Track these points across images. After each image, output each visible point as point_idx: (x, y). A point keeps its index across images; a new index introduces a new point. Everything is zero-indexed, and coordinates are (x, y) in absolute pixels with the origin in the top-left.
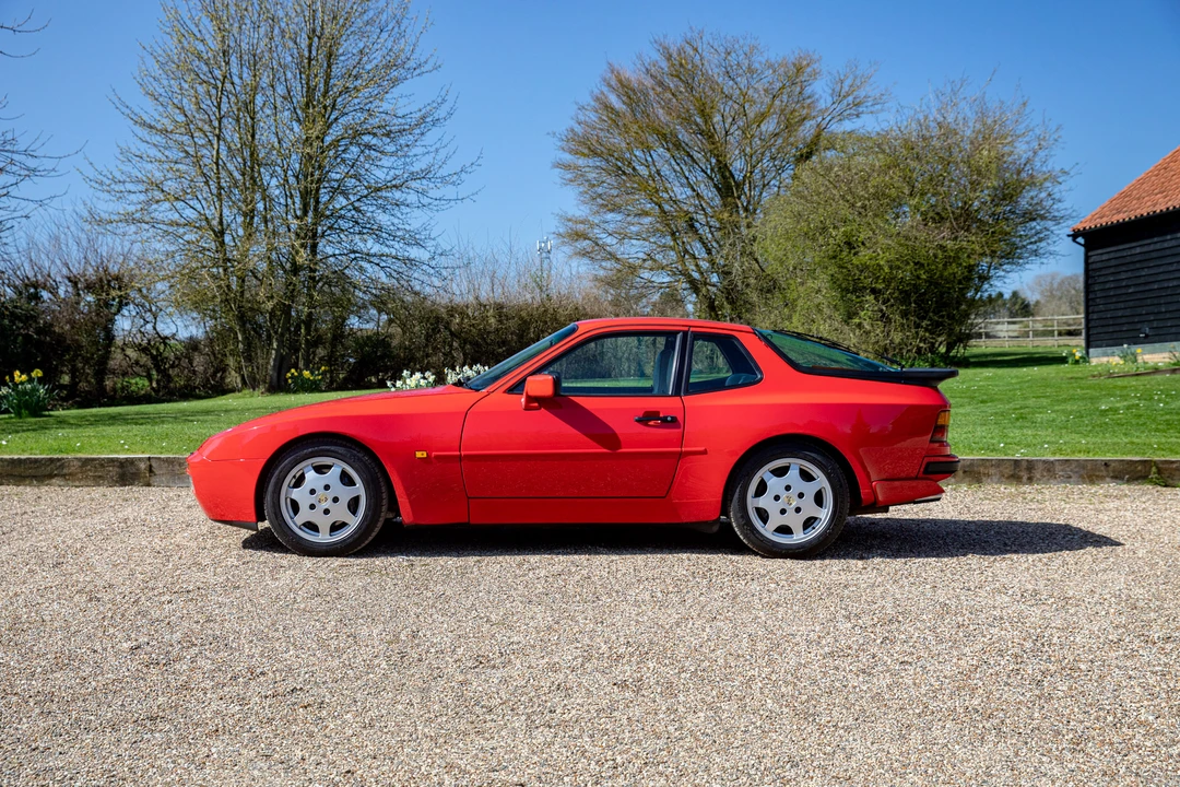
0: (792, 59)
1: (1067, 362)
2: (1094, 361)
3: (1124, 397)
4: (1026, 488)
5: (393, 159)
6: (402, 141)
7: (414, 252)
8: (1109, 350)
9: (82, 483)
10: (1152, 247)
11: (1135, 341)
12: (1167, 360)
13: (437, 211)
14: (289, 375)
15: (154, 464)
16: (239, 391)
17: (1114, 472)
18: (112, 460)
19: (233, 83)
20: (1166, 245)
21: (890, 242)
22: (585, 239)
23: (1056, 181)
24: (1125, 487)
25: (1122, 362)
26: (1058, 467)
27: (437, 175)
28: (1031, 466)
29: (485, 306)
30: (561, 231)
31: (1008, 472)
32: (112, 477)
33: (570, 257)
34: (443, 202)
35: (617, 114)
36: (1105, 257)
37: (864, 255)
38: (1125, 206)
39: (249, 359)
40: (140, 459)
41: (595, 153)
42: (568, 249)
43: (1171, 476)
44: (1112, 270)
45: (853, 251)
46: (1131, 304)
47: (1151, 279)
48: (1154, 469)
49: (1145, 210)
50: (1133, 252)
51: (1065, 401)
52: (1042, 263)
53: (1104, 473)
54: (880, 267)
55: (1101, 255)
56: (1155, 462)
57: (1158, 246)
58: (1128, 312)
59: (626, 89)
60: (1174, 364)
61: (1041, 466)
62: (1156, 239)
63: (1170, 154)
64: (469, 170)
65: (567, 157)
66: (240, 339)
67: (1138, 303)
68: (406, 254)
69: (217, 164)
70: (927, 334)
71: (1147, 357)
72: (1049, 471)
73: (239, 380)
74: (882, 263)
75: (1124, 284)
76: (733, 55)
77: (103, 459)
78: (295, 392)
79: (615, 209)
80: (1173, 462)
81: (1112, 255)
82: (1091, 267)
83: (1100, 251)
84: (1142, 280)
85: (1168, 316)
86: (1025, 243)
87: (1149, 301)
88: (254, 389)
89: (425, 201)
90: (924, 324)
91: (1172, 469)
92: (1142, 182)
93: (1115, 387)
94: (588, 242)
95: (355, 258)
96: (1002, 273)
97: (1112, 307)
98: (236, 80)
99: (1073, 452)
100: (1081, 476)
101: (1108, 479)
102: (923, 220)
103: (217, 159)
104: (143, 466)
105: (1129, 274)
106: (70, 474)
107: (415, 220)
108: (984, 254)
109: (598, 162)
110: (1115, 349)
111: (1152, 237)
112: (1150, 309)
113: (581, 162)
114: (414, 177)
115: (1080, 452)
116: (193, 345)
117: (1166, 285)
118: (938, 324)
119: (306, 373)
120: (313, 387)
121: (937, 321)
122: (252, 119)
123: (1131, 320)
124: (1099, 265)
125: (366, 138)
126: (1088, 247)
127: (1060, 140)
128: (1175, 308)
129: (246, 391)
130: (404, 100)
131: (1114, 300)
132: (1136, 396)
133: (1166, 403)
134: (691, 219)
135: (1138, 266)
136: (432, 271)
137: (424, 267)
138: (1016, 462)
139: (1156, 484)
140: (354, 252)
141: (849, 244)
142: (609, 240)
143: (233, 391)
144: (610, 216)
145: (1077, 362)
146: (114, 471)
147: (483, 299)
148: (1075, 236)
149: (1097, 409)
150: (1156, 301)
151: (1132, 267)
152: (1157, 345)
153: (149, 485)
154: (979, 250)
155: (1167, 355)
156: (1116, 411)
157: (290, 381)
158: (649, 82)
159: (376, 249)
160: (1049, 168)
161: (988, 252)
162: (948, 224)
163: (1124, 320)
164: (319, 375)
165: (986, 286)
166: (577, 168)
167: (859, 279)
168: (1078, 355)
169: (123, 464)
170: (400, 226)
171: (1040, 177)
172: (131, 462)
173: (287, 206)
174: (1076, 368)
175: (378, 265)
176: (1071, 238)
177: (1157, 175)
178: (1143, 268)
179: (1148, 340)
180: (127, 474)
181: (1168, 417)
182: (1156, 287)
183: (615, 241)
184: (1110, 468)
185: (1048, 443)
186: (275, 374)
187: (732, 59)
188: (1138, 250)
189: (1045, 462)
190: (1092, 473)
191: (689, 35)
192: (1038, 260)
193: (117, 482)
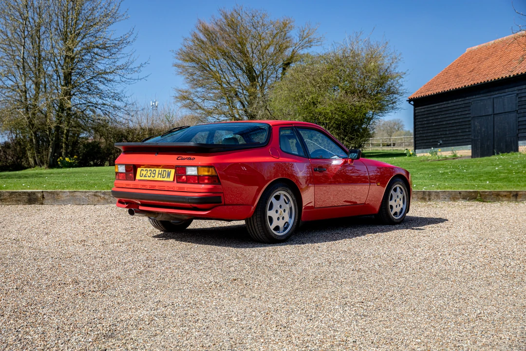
0: (282, 20)
1: (406, 156)
2: (418, 155)
3: (446, 168)
4: (429, 203)
5: (106, 60)
6: (112, 52)
7: (118, 103)
8: (424, 150)
9: (10, 203)
10: (443, 106)
11: (436, 146)
12: (451, 154)
13: (129, 84)
14: (59, 160)
15: (45, 194)
16: (33, 167)
17: (463, 196)
18: (25, 193)
19: (29, 21)
20: (449, 105)
21: (332, 102)
22: (188, 99)
23: (401, 77)
24: (467, 202)
25: (430, 155)
26: (441, 194)
27: (129, 68)
28: (430, 194)
29: (144, 130)
30: (177, 95)
31: (421, 196)
32: (24, 201)
33: (180, 108)
34: (132, 80)
35: (203, 42)
36: (423, 110)
37: (320, 108)
38: (431, 88)
39: (38, 152)
40: (38, 192)
41: (192, 60)
42: (179, 104)
43: (485, 198)
44: (426, 116)
45: (315, 106)
46: (434, 130)
47: (443, 120)
48: (479, 195)
49: (440, 90)
50: (435, 108)
51: (422, 169)
52: (396, 112)
53: (459, 197)
54: (328, 113)
55: (420, 109)
56: (479, 192)
57: (445, 106)
58: (432, 134)
59: (207, 32)
60: (454, 156)
61: (434, 194)
62: (444, 103)
63: (448, 66)
64: (144, 65)
65: (180, 62)
66: (34, 143)
67: (437, 130)
68: (114, 104)
69: (23, 59)
70: (347, 143)
71: (442, 153)
72: (437, 196)
73: (33, 163)
74: (328, 111)
75: (431, 122)
76: (256, 17)
77: (20, 192)
78: (62, 168)
79: (202, 86)
80: (486, 192)
81: (426, 109)
82: (416, 114)
83: (420, 108)
84: (439, 120)
85: (450, 135)
86: (388, 104)
87: (442, 129)
88: (41, 166)
89: (124, 79)
90: (346, 139)
91: (486, 195)
92: (438, 78)
93: (438, 164)
94: (188, 101)
95: (89, 106)
96: (378, 117)
97: (426, 131)
98: (31, 20)
99: (445, 188)
100: (450, 198)
101: (461, 199)
102: (346, 93)
103: (23, 57)
104: (39, 195)
105: (433, 118)
106: (4, 199)
107: (118, 88)
108: (372, 109)
109: (194, 64)
110: (427, 149)
111: (444, 102)
112: (442, 133)
113: (186, 64)
114: (118, 68)
115: (448, 188)
116: (6, 146)
117: (449, 122)
118: (352, 139)
119: (67, 159)
120: (70, 165)
121: (352, 137)
122: (39, 39)
123: (434, 137)
124: (420, 114)
125: (96, 50)
126: (415, 106)
127: (401, 59)
128: (453, 132)
129: (37, 167)
130: (112, 33)
131: (427, 129)
132: (450, 168)
133: (466, 170)
134: (236, 91)
135: (437, 114)
136: (126, 112)
137: (122, 110)
138: (424, 192)
139: (480, 201)
140: (90, 103)
141: (314, 103)
142: (199, 101)
143: (30, 167)
144: (199, 89)
145: (410, 155)
146: (26, 197)
147: (143, 126)
148: (410, 101)
149: (439, 172)
150: (445, 129)
151: (434, 115)
152: (445, 148)
153: (42, 204)
154: (370, 106)
155: (449, 152)
156: (447, 173)
157: (59, 163)
158: (217, 29)
159: (100, 101)
160: (397, 72)
161: (373, 107)
162: (356, 95)
163: (431, 137)
164: (73, 160)
165: (371, 123)
166: (184, 67)
167: (318, 118)
168: (411, 153)
169: (29, 194)
170: (112, 91)
171: (395, 75)
172: (34, 193)
173: (57, 80)
174: (412, 158)
175: (100, 109)
176: (408, 102)
177: (443, 75)
178: (439, 115)
179: (441, 146)
180: (32, 199)
181: (470, 175)
182: (445, 123)
183: (201, 101)
184: (462, 195)
185: (432, 185)
186: (52, 160)
187: (255, 19)
188: (437, 107)
189: (436, 192)
190: (454, 197)
191: (236, 8)
192: (394, 111)
193: (27, 203)
